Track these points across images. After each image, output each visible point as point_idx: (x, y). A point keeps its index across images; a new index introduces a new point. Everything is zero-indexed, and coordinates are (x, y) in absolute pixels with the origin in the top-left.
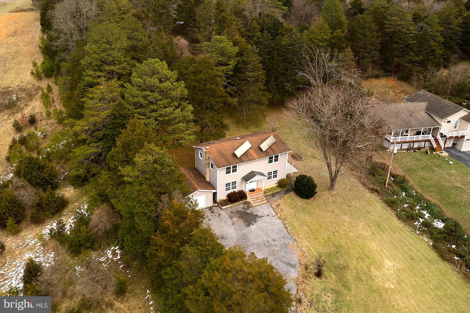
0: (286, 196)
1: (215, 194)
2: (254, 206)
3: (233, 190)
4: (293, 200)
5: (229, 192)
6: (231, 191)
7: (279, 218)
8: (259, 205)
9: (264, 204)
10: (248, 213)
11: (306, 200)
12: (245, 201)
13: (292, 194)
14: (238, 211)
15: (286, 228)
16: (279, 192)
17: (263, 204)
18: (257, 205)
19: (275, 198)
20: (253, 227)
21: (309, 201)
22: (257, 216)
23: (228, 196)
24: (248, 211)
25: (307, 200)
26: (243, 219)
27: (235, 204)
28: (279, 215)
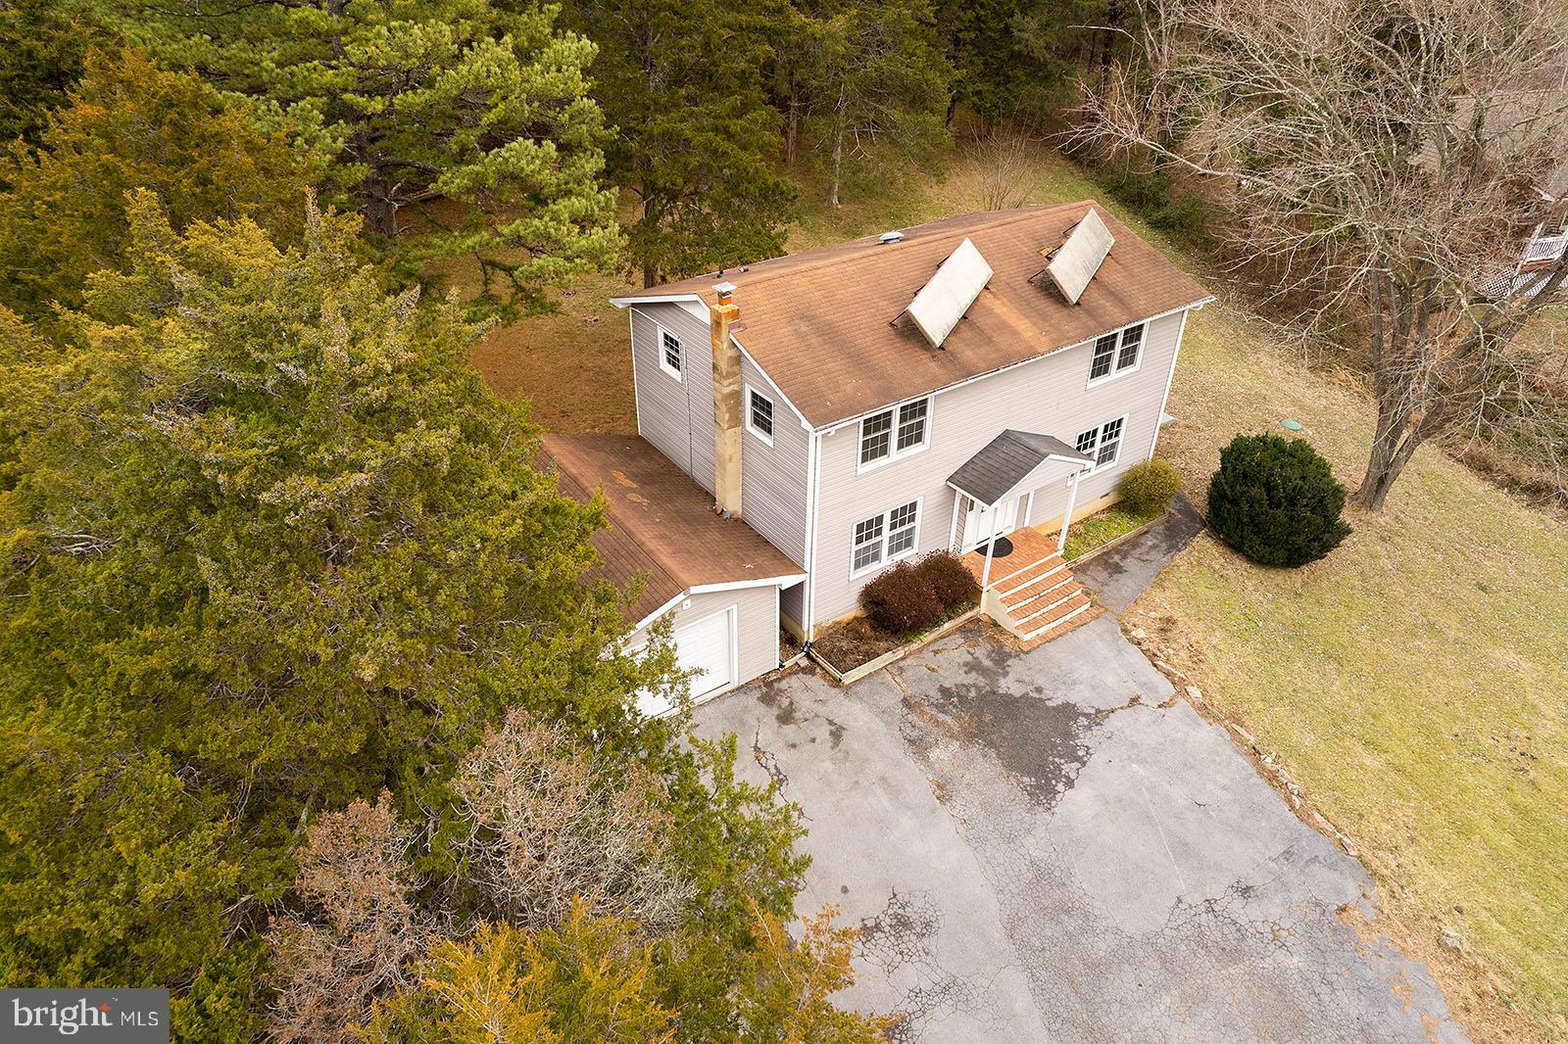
1: (790, 600)
2: (1033, 646)
3: (899, 557)
4: (1222, 581)
5: (872, 571)
6: (886, 563)
7: (1204, 710)
8: (1060, 635)
10: (1009, 703)
11: (1279, 577)
12: (968, 615)
13: (1204, 545)
14: (945, 692)
15: (1272, 778)
16: (1133, 543)
18: (1048, 640)
19: (1128, 581)
20: (1078, 802)
22: (1069, 711)
23: (872, 597)
24: (1009, 686)
26: (991, 744)
27: (915, 646)
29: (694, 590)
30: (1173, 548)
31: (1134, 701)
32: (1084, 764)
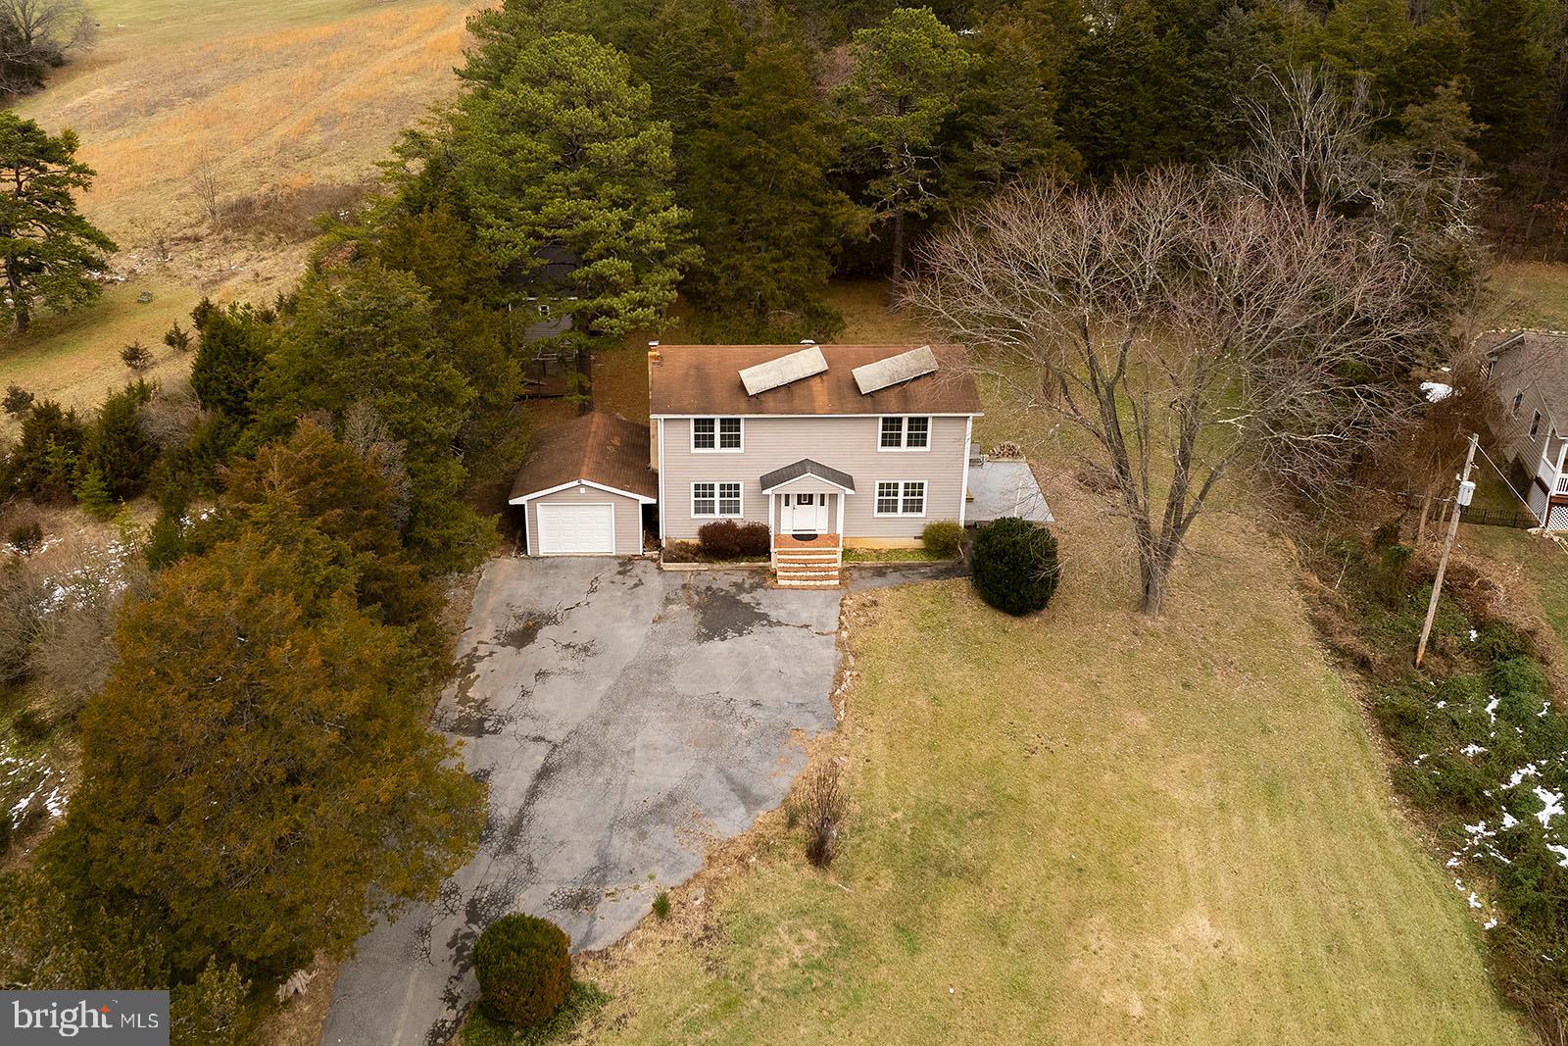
0: (930, 584)
2: (781, 588)
3: (728, 516)
4: (947, 603)
5: (707, 519)
6: (717, 516)
7: (840, 644)
8: (804, 588)
9: (825, 588)
10: (739, 602)
11: (1001, 619)
12: (761, 564)
13: (962, 586)
14: (709, 589)
15: (839, 680)
16: (910, 567)
17: (818, 588)
18: (792, 588)
19: (879, 581)
20: (717, 646)
21: (1017, 624)
22: (765, 616)
23: (706, 532)
24: (745, 598)
25: (1009, 618)
26: (705, 613)
27: (716, 566)
28: (845, 634)
29: (584, 482)
30: (935, 577)
31: (807, 626)
32: (741, 635)
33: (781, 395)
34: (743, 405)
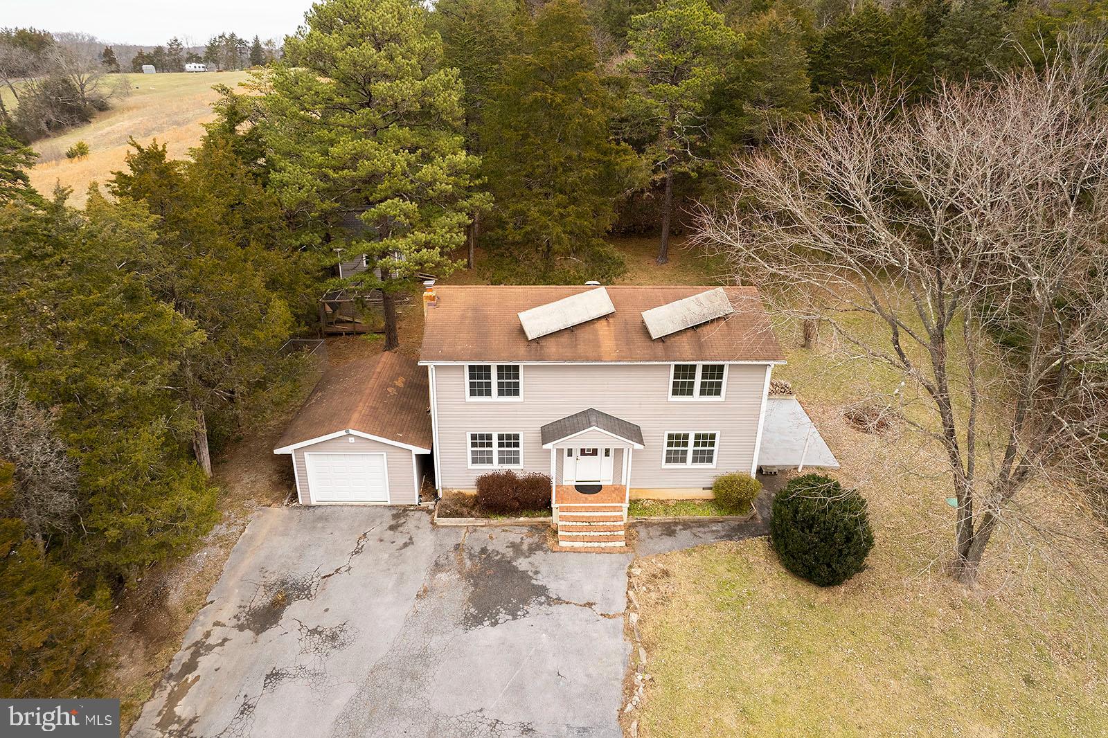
3: (507, 467)
5: (486, 469)
6: (495, 467)
7: (629, 631)
8: (587, 551)
9: (610, 552)
10: (515, 570)
12: (542, 519)
14: (484, 550)
15: (630, 689)
16: (701, 524)
17: (602, 551)
18: (575, 551)
19: (668, 542)
20: (486, 634)
22: (541, 590)
24: (522, 564)
27: (494, 521)
28: (634, 618)
29: (351, 432)
31: (590, 605)
32: (514, 619)
33: (565, 339)
34: (522, 350)
